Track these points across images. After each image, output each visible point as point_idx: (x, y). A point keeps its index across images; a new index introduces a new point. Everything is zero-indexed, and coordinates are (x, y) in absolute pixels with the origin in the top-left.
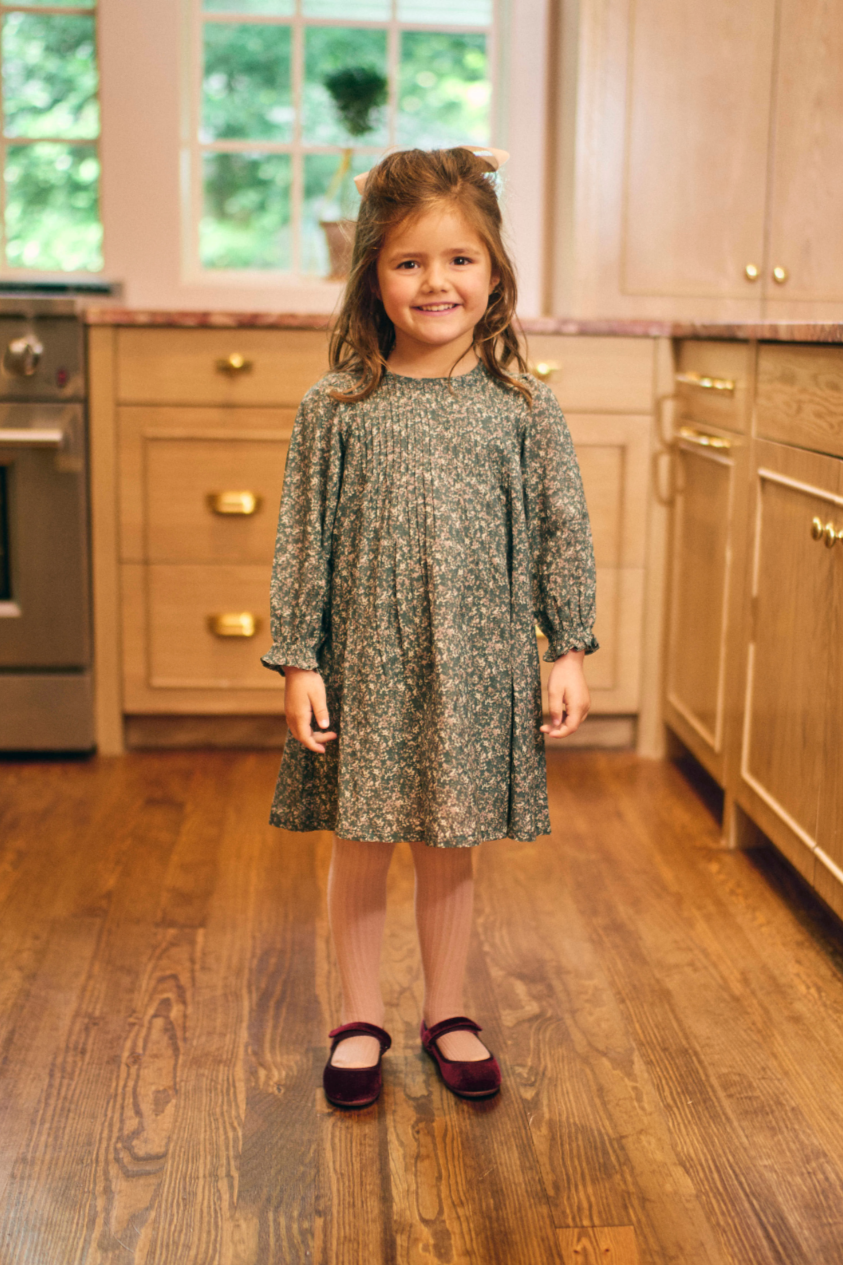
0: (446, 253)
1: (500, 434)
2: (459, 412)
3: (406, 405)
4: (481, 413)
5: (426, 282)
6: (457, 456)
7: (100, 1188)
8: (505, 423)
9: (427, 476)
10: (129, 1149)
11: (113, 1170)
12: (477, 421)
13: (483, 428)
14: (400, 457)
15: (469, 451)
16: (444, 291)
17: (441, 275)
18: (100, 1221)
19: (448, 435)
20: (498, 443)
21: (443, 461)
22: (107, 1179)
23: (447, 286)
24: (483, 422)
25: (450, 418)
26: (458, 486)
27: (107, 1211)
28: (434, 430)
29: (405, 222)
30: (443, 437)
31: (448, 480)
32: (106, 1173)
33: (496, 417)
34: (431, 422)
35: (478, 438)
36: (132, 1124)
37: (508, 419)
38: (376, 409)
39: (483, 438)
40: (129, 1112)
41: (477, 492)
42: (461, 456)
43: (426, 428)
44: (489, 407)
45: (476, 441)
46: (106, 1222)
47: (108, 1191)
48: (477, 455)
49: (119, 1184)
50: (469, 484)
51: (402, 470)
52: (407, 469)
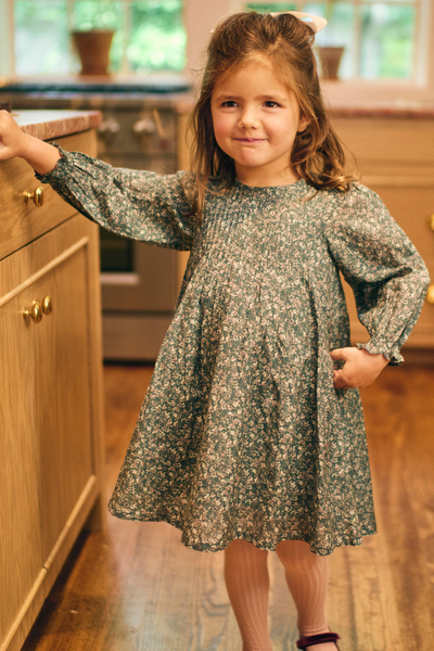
0: (258, 98)
1: (304, 236)
2: (274, 218)
3: (236, 207)
4: (292, 219)
5: (239, 120)
6: (263, 252)
7: (194, 621)
8: (310, 227)
9: (236, 264)
10: (209, 600)
11: (201, 612)
12: (286, 226)
13: (291, 232)
14: (220, 247)
15: (274, 249)
16: (253, 128)
17: (253, 115)
18: (195, 640)
19: (260, 235)
20: (301, 244)
21: (250, 255)
22: (198, 617)
23: (257, 124)
24: (291, 227)
25: (266, 221)
26: (258, 275)
27: (199, 634)
28: (251, 229)
29: (228, 72)
30: (255, 236)
31: (250, 270)
32: (197, 613)
33: (304, 224)
34: (250, 223)
35: (284, 239)
36: (210, 586)
37: (313, 224)
38: (215, 207)
39: (288, 240)
40: (208, 579)
41: (275, 281)
42: (266, 252)
43: (245, 228)
44: (300, 215)
45: (281, 242)
46: (199, 641)
47: (198, 624)
48: (280, 253)
49: (204, 620)
50: (268, 275)
51: (220, 257)
52: (223, 257)
